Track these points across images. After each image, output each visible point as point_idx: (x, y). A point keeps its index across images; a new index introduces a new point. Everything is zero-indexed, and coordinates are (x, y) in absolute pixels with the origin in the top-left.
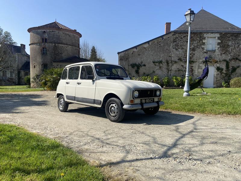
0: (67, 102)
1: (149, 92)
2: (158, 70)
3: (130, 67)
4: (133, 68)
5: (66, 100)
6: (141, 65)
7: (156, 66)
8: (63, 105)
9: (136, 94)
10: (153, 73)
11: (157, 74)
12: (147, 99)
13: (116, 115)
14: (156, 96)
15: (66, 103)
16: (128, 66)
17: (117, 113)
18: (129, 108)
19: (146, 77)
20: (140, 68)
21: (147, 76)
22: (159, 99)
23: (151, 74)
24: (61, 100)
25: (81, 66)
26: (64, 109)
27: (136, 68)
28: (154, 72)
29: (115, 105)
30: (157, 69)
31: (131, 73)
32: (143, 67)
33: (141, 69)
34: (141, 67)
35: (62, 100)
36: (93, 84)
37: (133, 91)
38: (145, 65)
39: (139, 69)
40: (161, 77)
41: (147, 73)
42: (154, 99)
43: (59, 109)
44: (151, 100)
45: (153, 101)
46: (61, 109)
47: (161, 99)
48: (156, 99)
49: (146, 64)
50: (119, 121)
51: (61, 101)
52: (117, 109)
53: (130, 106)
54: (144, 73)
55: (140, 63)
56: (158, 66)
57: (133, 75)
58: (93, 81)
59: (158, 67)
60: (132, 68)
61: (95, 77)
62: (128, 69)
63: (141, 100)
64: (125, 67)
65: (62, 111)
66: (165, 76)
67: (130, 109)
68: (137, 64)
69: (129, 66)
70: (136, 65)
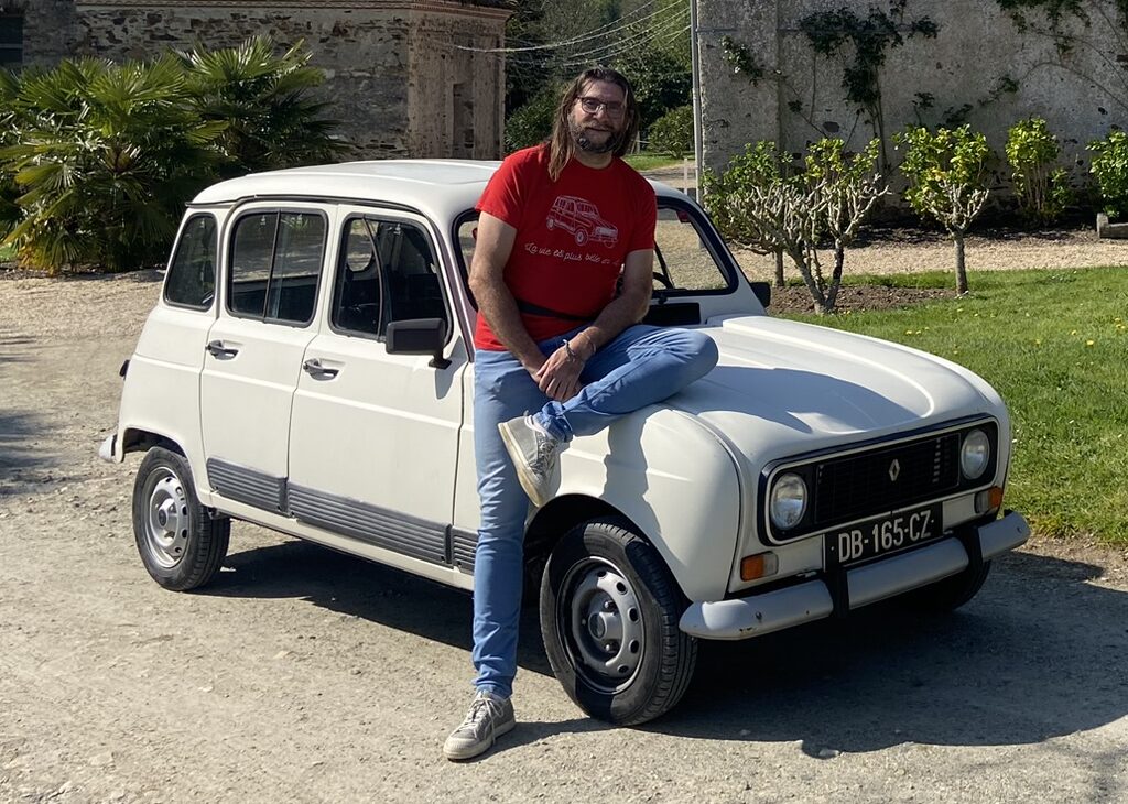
0: (213, 510)
1: (896, 463)
2: (1043, 72)
3: (799, 45)
4: (823, 56)
5: (206, 494)
6: (891, 27)
7: (1030, 37)
8: (178, 531)
9: (791, 499)
10: (1005, 96)
11: (1039, 110)
12: (880, 522)
13: (624, 669)
14: (954, 480)
15: (207, 521)
16: (782, 33)
17: (635, 647)
18: (727, 627)
19: (943, 135)
20: (887, 51)
21: (954, 121)
22: (985, 498)
23: (983, 104)
24: (162, 485)
25: (336, 216)
26: (189, 568)
27: (849, 50)
28: (1010, 85)
29: (621, 587)
30: (1033, 55)
31: (808, 97)
32: (913, 45)
33: (893, 57)
34: (899, 40)
35: (175, 483)
36: (442, 390)
37: (763, 480)
38: (926, 28)
39: (878, 59)
40: (1075, 133)
41: (949, 92)
42: (937, 511)
43: (148, 563)
44: (918, 526)
45: (936, 531)
46: (165, 562)
47: (998, 492)
48: (958, 509)
49: (938, 16)
50: (648, 715)
51: (164, 495)
52: (634, 615)
53: (739, 611)
54: (926, 100)
55: (887, 9)
56: (1040, 32)
57: (821, 117)
58: (441, 364)
59: (1048, 44)
60: (818, 49)
61: (457, 332)
62: (781, 62)
63: (831, 539)
64: (756, 47)
65: (169, 583)
66: (1105, 119)
67: (734, 634)
68: (863, 14)
69: (789, 38)
70: (847, 22)
